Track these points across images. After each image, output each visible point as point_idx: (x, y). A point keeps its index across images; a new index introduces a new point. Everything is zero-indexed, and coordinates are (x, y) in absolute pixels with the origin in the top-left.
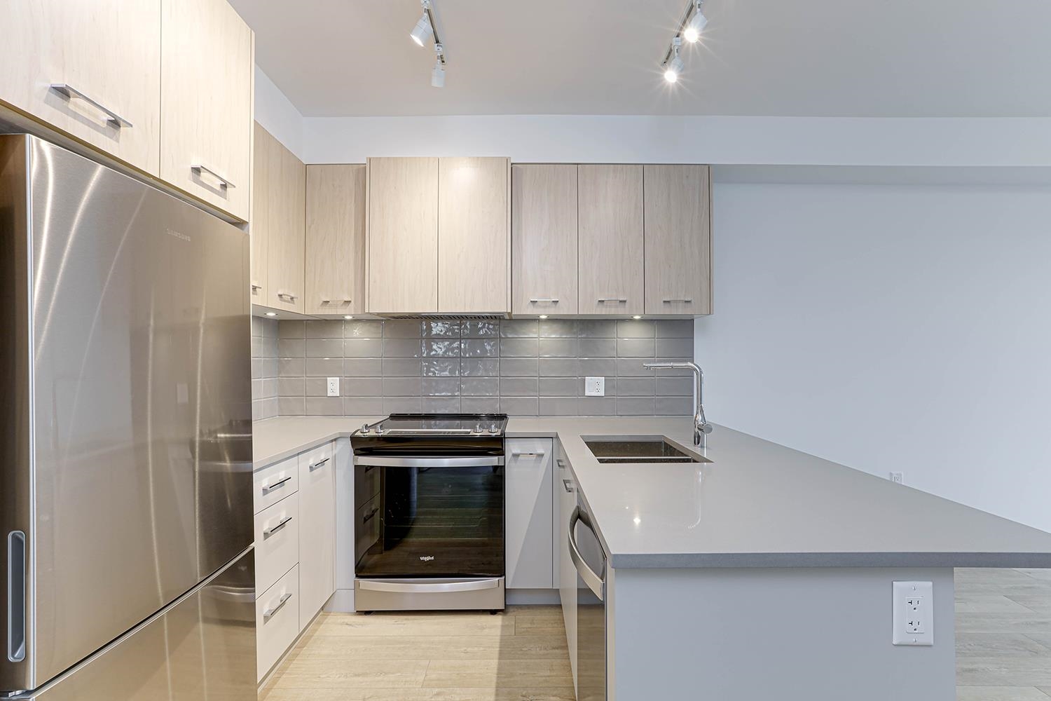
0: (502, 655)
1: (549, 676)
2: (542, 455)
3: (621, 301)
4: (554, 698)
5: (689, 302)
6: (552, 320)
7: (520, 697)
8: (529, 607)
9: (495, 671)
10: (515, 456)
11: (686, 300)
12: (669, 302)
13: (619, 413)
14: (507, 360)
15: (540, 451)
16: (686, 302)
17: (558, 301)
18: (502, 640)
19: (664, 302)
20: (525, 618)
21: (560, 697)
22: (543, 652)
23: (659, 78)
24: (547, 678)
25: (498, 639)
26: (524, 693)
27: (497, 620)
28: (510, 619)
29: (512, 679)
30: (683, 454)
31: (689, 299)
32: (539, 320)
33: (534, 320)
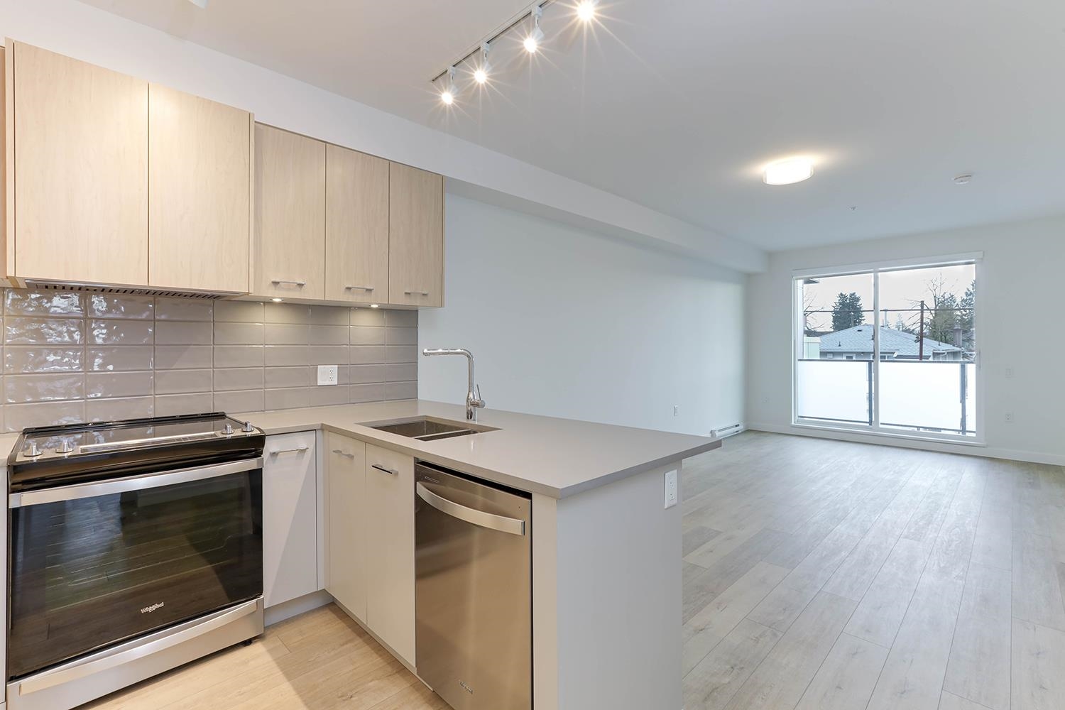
0: (289, 676)
1: (355, 669)
2: (303, 451)
3: (367, 290)
4: (373, 683)
5: (426, 295)
6: (288, 305)
7: (338, 699)
8: (287, 621)
9: (294, 692)
10: (274, 454)
11: (423, 292)
12: (409, 294)
13: (352, 402)
14: (222, 348)
15: (303, 446)
16: (424, 295)
17: (303, 285)
18: (279, 664)
19: (406, 293)
20: (292, 634)
21: (377, 679)
22: (332, 653)
23: (436, 99)
24: (354, 671)
25: (274, 664)
26: (340, 695)
27: (257, 648)
28: (273, 640)
29: (318, 690)
30: (457, 428)
31: (426, 293)
32: (272, 302)
33: (268, 303)
